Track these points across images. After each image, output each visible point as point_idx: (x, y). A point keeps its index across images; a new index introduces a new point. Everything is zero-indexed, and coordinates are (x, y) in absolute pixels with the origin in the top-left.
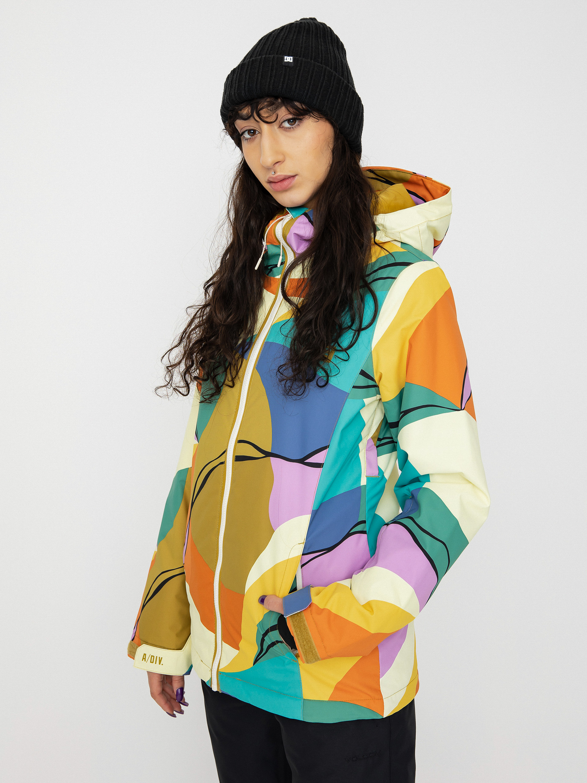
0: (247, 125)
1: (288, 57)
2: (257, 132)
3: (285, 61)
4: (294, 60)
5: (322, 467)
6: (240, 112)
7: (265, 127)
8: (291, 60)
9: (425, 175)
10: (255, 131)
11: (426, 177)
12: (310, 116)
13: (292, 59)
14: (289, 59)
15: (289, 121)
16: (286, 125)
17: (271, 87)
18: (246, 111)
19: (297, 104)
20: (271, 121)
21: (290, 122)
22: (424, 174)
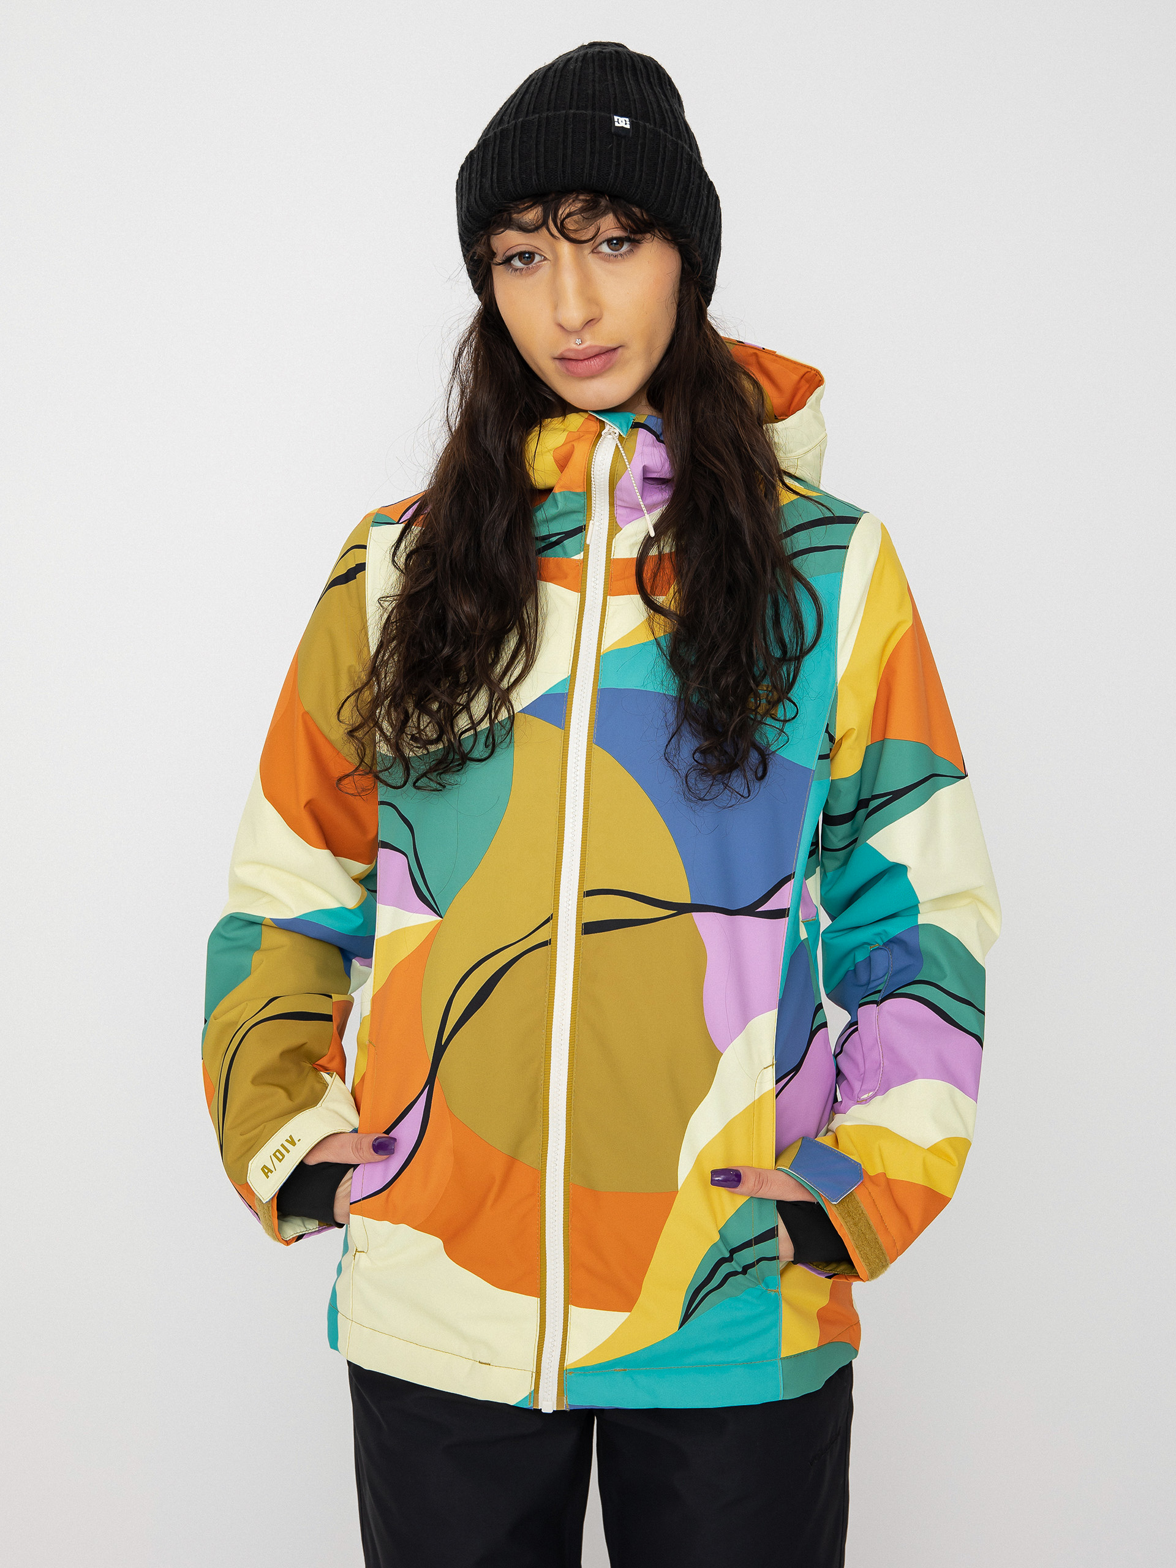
0: (524, 243)
1: (621, 119)
2: (537, 258)
3: (617, 124)
4: (632, 124)
5: (788, 916)
6: (515, 216)
7: (565, 248)
8: (626, 124)
9: (761, 346)
10: (532, 255)
11: (764, 349)
12: (654, 236)
13: (628, 123)
14: (622, 122)
15: (609, 241)
16: (605, 248)
17: (594, 173)
18: (532, 215)
19: (636, 210)
20: (583, 239)
21: (612, 244)
22: (761, 344)
